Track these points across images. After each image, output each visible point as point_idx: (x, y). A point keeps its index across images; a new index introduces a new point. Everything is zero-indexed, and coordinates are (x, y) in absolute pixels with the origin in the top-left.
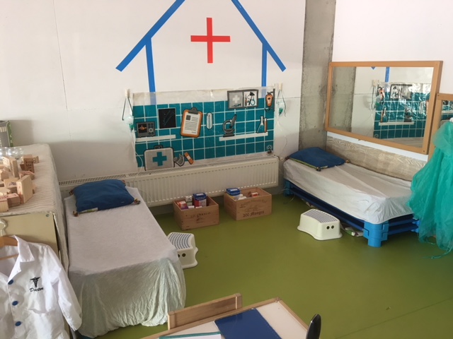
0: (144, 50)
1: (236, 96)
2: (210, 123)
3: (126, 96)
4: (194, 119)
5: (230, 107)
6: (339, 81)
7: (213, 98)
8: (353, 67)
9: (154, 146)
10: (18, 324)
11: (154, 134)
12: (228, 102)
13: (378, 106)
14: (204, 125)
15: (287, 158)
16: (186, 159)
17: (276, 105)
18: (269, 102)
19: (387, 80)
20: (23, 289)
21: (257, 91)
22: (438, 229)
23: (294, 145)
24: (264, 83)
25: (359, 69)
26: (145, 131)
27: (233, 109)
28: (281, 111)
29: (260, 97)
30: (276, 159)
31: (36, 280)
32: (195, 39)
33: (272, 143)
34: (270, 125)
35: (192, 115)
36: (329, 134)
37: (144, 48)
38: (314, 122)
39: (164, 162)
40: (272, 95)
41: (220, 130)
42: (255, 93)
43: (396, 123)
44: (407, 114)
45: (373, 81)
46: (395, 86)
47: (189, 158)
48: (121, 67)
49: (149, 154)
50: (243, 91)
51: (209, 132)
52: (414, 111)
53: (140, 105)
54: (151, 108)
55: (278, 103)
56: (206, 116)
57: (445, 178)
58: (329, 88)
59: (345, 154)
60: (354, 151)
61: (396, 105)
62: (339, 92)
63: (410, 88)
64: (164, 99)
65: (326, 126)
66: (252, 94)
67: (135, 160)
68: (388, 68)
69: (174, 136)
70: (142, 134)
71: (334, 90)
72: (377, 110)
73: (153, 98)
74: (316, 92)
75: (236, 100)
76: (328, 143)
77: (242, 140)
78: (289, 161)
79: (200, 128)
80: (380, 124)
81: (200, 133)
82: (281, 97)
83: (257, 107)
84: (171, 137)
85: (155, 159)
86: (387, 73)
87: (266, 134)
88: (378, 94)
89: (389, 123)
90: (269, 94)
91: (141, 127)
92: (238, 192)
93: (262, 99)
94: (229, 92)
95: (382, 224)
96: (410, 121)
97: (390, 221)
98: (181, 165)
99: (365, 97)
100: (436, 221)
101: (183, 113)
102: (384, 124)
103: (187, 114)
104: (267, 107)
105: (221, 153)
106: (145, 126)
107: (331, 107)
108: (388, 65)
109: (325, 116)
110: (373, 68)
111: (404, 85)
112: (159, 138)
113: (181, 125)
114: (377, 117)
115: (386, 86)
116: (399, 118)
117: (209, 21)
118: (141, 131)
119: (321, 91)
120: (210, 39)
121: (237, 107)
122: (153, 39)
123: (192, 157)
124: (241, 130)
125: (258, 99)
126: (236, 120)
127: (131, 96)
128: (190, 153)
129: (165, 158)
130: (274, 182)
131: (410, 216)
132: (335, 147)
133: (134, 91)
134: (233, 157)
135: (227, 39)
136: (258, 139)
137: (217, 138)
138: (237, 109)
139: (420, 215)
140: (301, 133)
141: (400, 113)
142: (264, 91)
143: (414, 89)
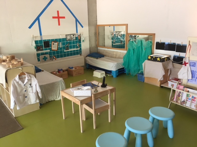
0: (37, 22)
1: (69, 36)
2: (61, 46)
3: (32, 37)
4: (56, 44)
5: (67, 40)
6: (100, 31)
7: (61, 37)
8: (104, 26)
9: (43, 54)
10: (26, 97)
11: (43, 50)
12: (66, 38)
13: (112, 39)
14: (59, 46)
15: (86, 57)
16: (54, 58)
17: (81, 39)
18: (79, 38)
19: (114, 30)
20: (27, 87)
21: (75, 34)
22: (131, 71)
23: (88, 52)
24: (77, 32)
25: (105, 27)
26: (40, 49)
27: (68, 41)
28: (83, 41)
29: (76, 36)
30: (83, 57)
31: (30, 84)
32: (54, 18)
33: (81, 52)
34: (80, 46)
35: (55, 43)
36: (99, 48)
37: (37, 21)
38: (93, 44)
39: (46, 59)
40: (80, 36)
41: (64, 48)
42: (74, 35)
43: (118, 44)
44: (121, 41)
45: (110, 31)
46: (116, 32)
47: (55, 58)
48: (30, 27)
49: (41, 57)
50: (71, 35)
51: (61, 49)
52: (123, 40)
53: (37, 40)
54: (41, 41)
55: (82, 38)
56: (59, 43)
57: (131, 56)
58: (97, 33)
59: (104, 54)
60: (107, 53)
61: (117, 38)
62: (100, 34)
63: (121, 33)
64: (45, 38)
65: (97, 45)
66: (73, 36)
67: (37, 59)
68: (114, 26)
69: (49, 50)
70: (38, 50)
71: (99, 34)
72: (112, 40)
73: (41, 38)
74: (93, 35)
75: (68, 38)
76: (98, 51)
77: (72, 51)
78: (87, 57)
79: (58, 47)
80: (114, 44)
81: (58, 49)
82: (83, 36)
83: (75, 40)
84: (48, 51)
85: (43, 59)
86: (114, 28)
87: (79, 49)
88: (112, 35)
89: (116, 44)
90: (79, 35)
91: (38, 48)
92: (72, 68)
93: (77, 37)
94: (66, 35)
95: (116, 71)
96: (122, 43)
97: (119, 70)
98: (52, 60)
99: (108, 36)
100: (130, 68)
101: (52, 43)
102: (115, 44)
103: (53, 43)
104: (78, 40)
105: (65, 56)
106: (39, 47)
107: (98, 39)
108: (114, 25)
109: (97, 42)
110: (110, 26)
111: (119, 32)
112: (44, 51)
113: (51, 46)
114: (112, 42)
115: (114, 32)
116: (119, 42)
117: (58, 12)
118: (38, 49)
119: (95, 34)
120: (59, 18)
121: (69, 40)
122: (40, 18)
123: (56, 57)
124: (71, 48)
125: (75, 37)
126: (69, 44)
127: (34, 37)
128: (55, 56)
129: (47, 58)
130: (83, 64)
131: (123, 68)
132: (101, 52)
133: (35, 35)
134: (69, 57)
135: (64, 18)
136: (77, 50)
137: (64, 50)
138: (69, 41)
139: (126, 67)
140: (90, 48)
141: (119, 41)
142: (77, 35)
143: (122, 33)
